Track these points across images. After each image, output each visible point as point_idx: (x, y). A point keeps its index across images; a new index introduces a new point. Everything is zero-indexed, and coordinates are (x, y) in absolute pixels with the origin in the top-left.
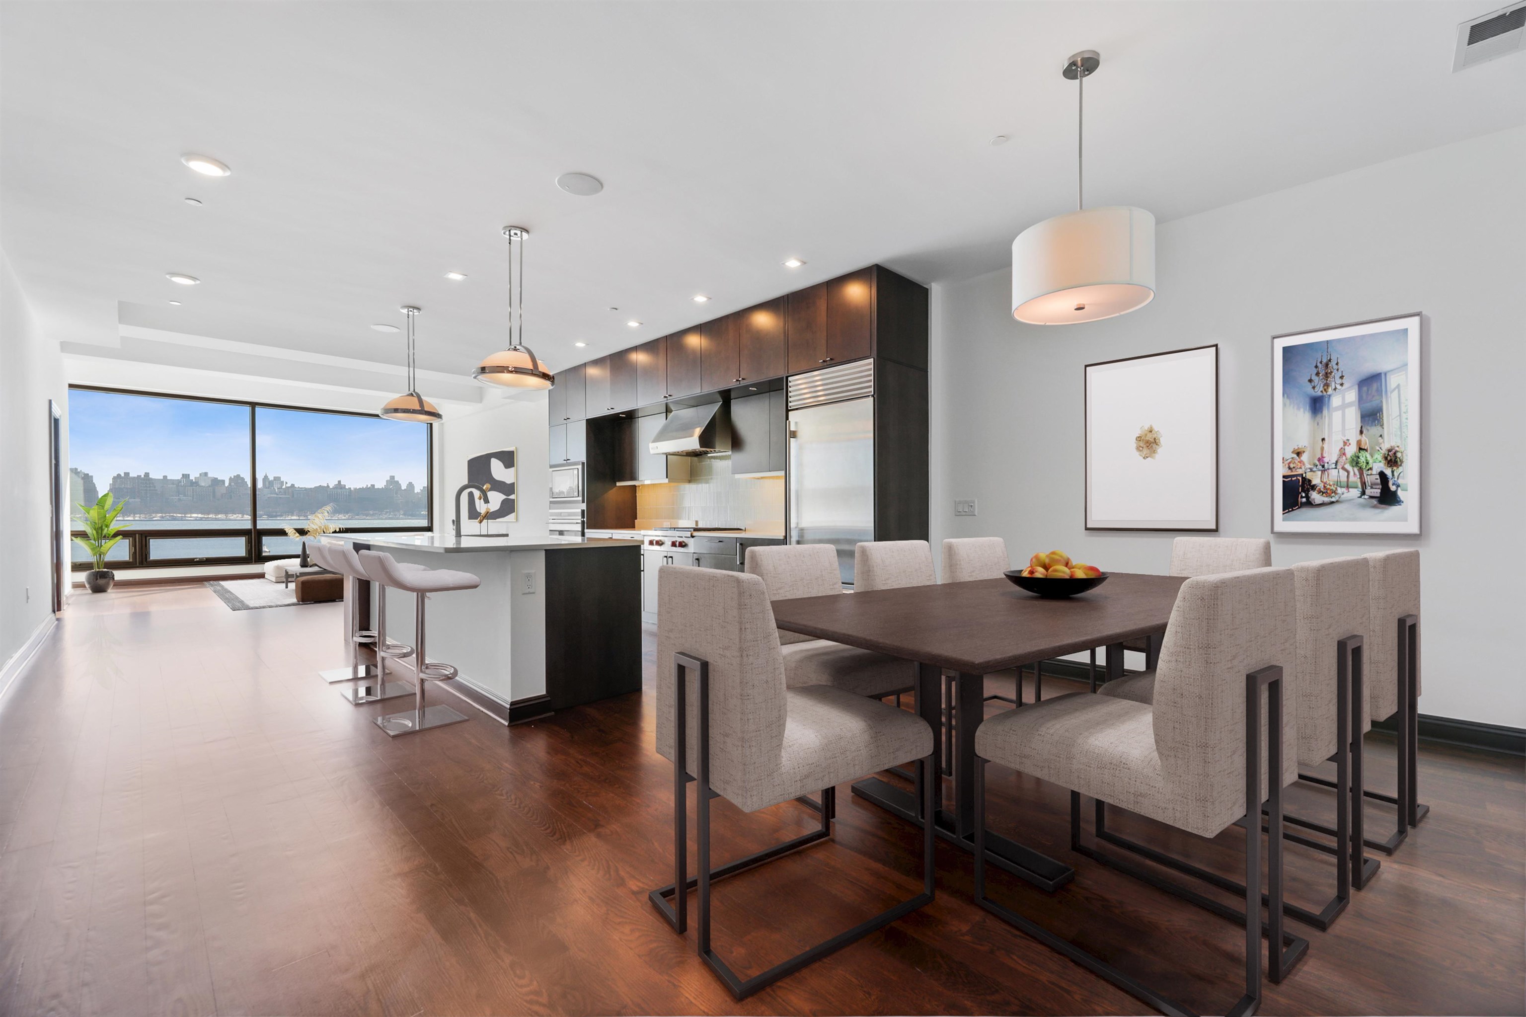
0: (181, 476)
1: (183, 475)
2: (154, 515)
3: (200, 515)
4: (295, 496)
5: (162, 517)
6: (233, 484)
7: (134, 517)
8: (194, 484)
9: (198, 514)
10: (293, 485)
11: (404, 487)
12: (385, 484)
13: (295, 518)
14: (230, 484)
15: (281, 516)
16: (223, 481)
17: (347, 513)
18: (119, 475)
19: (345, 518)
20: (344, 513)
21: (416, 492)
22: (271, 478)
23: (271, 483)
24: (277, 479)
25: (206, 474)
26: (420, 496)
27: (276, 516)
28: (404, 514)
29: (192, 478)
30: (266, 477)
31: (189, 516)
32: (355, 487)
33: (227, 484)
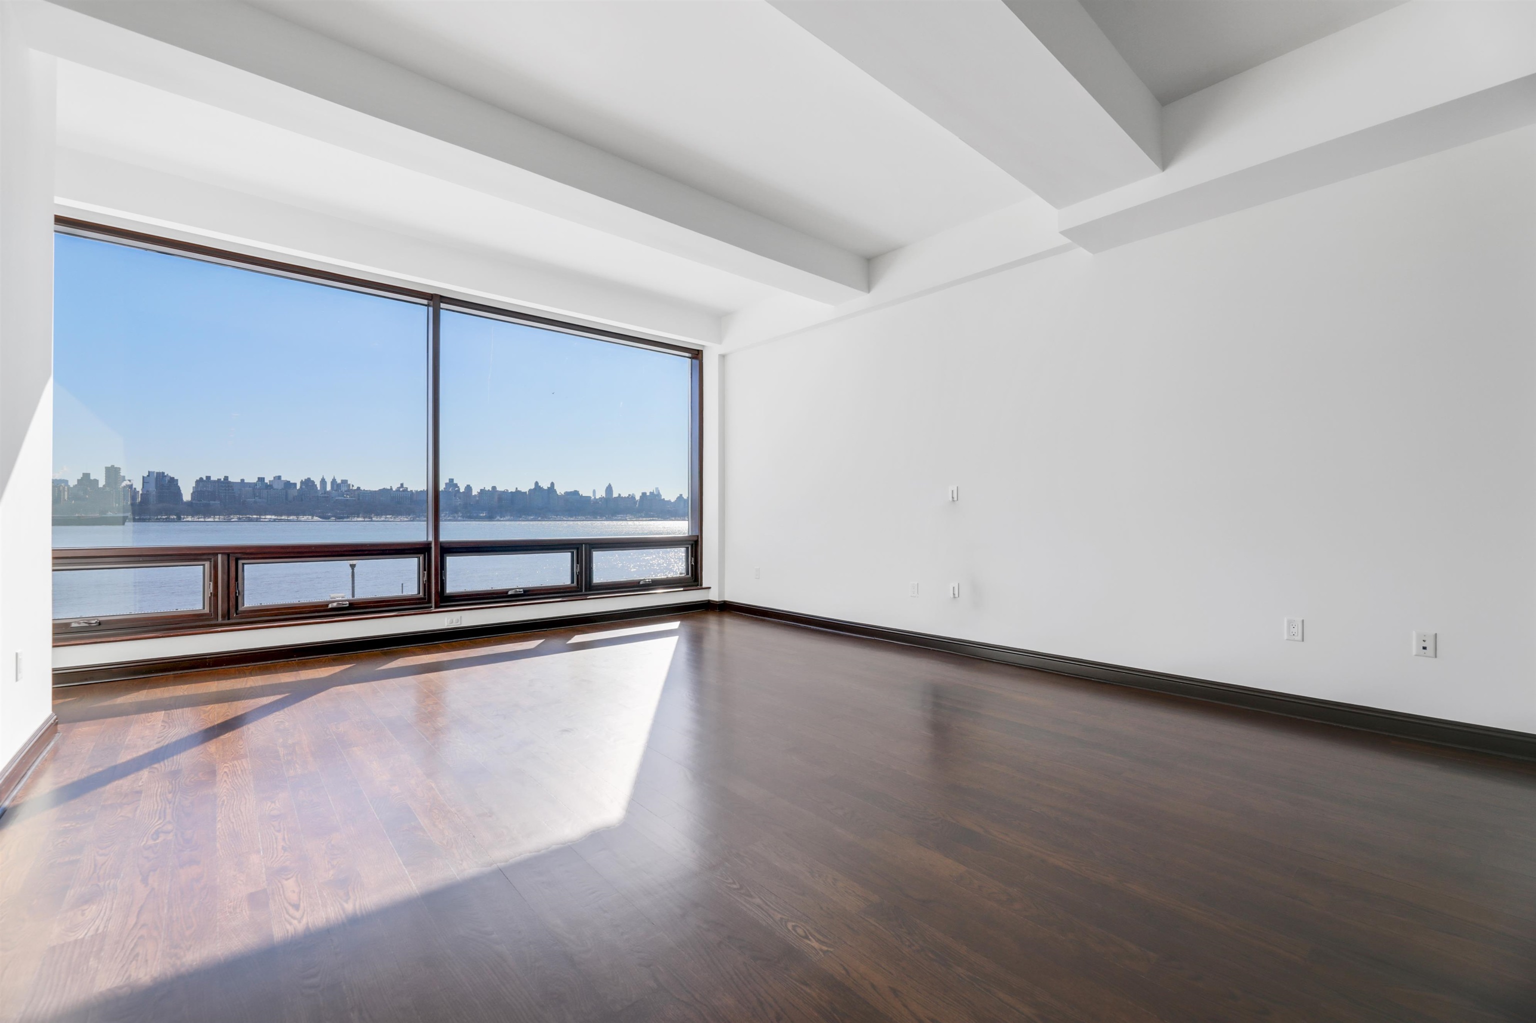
0: (257, 480)
1: (259, 478)
2: (232, 517)
3: (273, 517)
4: (361, 498)
5: (239, 518)
6: (304, 487)
7: (214, 518)
8: (269, 487)
9: (271, 515)
10: (359, 488)
11: (462, 490)
12: (445, 487)
13: (360, 519)
14: (301, 487)
15: (348, 517)
16: (295, 484)
17: (409, 515)
18: (201, 479)
19: (407, 520)
20: (406, 515)
21: (473, 494)
22: (339, 481)
23: (339, 486)
24: (344, 482)
25: (279, 477)
26: (477, 498)
27: (343, 518)
28: (463, 517)
29: (267, 481)
30: (334, 481)
31: (264, 517)
32: (416, 489)
33: (298, 487)
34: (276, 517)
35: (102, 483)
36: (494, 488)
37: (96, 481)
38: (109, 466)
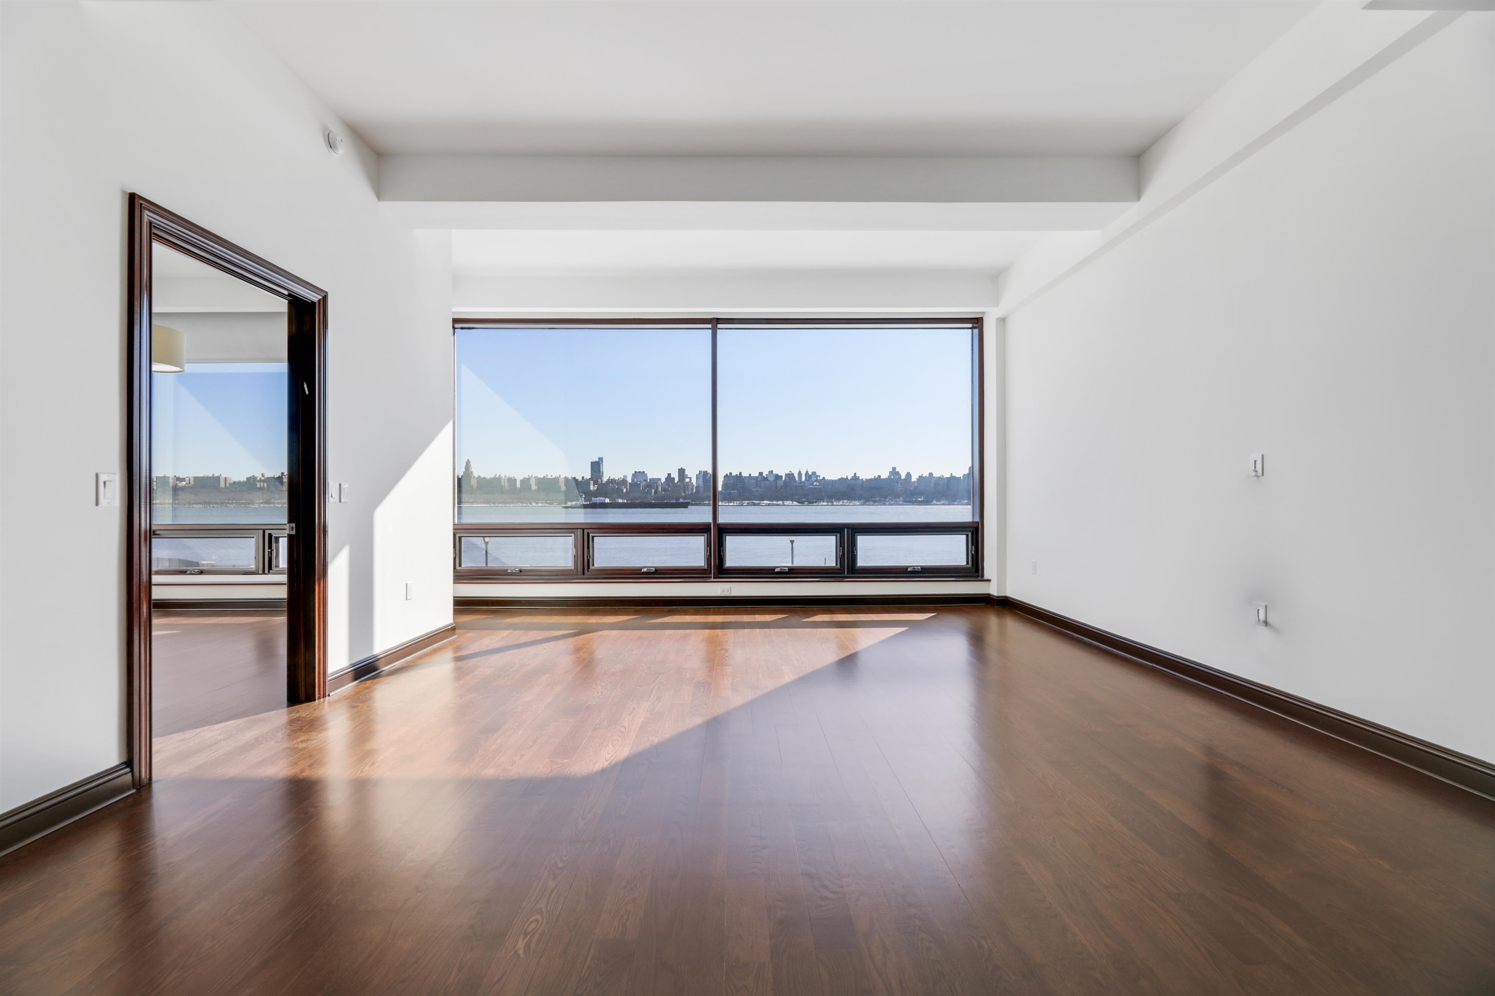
0: (758, 474)
1: (759, 473)
2: (744, 502)
3: (768, 502)
4: (825, 487)
5: (748, 503)
6: (787, 478)
7: (734, 503)
8: (765, 479)
9: (767, 501)
10: (824, 478)
11: (903, 477)
12: (889, 475)
13: (825, 504)
14: (785, 478)
15: (816, 502)
16: (782, 476)
17: (861, 500)
18: (727, 474)
19: (859, 504)
20: (858, 500)
21: (913, 480)
22: (810, 473)
23: (810, 477)
24: (814, 473)
25: (772, 472)
26: (916, 484)
27: (813, 503)
28: (904, 501)
29: (764, 475)
30: (807, 473)
31: (762, 502)
32: (866, 478)
33: (784, 479)
34: (769, 502)
35: (676, 480)
36: (931, 474)
37: (674, 478)
38: (680, 468)
